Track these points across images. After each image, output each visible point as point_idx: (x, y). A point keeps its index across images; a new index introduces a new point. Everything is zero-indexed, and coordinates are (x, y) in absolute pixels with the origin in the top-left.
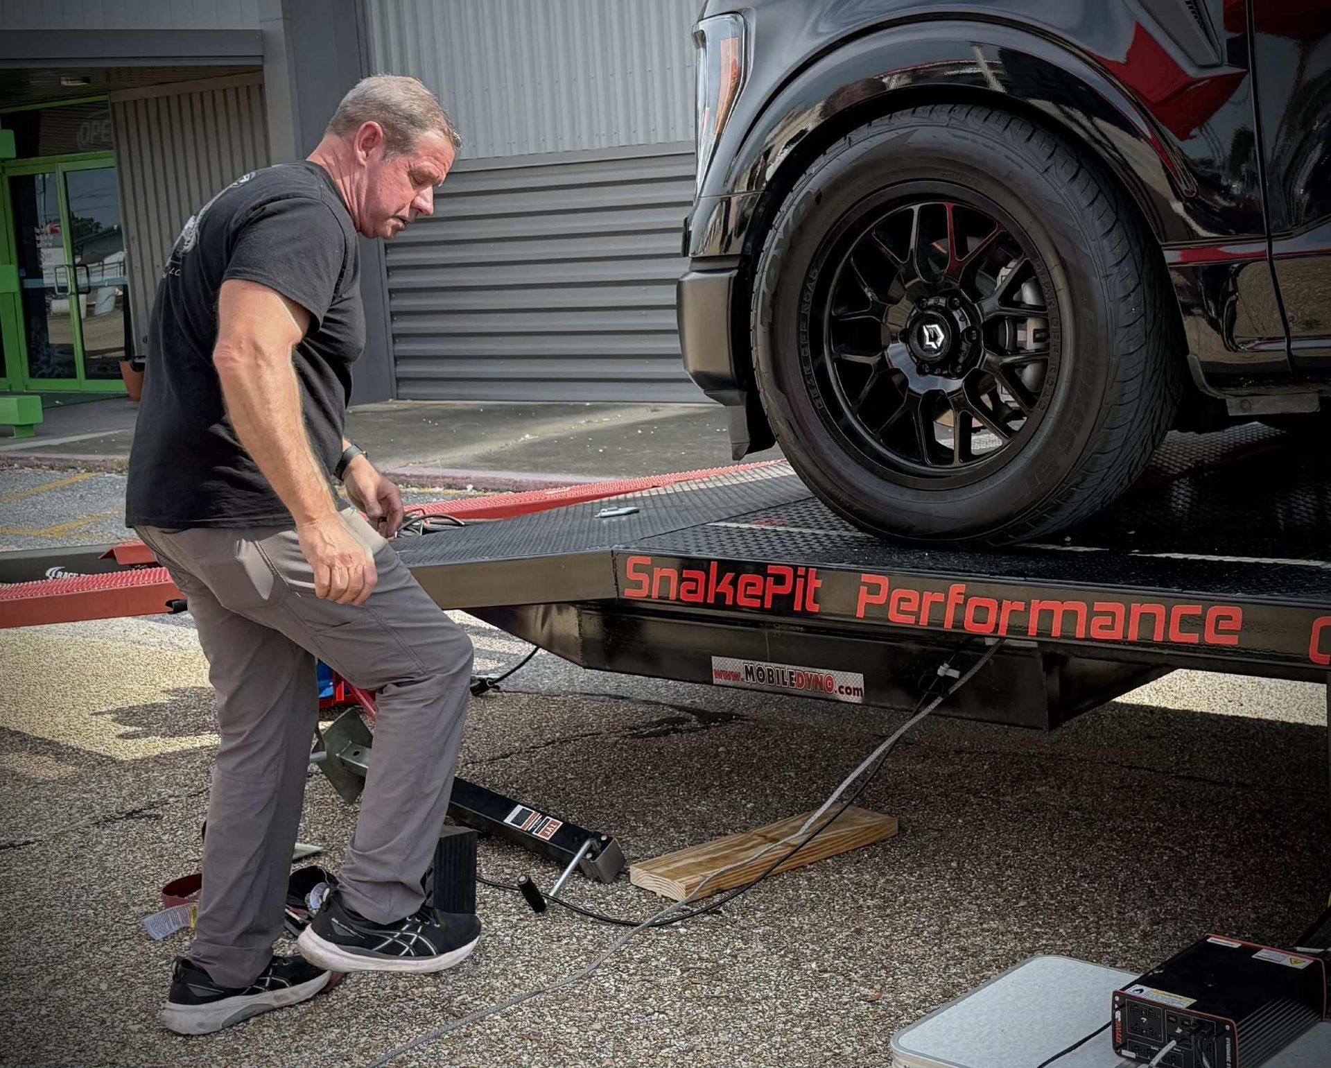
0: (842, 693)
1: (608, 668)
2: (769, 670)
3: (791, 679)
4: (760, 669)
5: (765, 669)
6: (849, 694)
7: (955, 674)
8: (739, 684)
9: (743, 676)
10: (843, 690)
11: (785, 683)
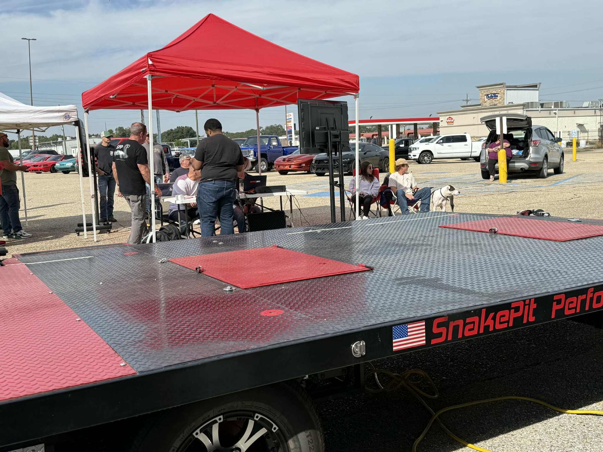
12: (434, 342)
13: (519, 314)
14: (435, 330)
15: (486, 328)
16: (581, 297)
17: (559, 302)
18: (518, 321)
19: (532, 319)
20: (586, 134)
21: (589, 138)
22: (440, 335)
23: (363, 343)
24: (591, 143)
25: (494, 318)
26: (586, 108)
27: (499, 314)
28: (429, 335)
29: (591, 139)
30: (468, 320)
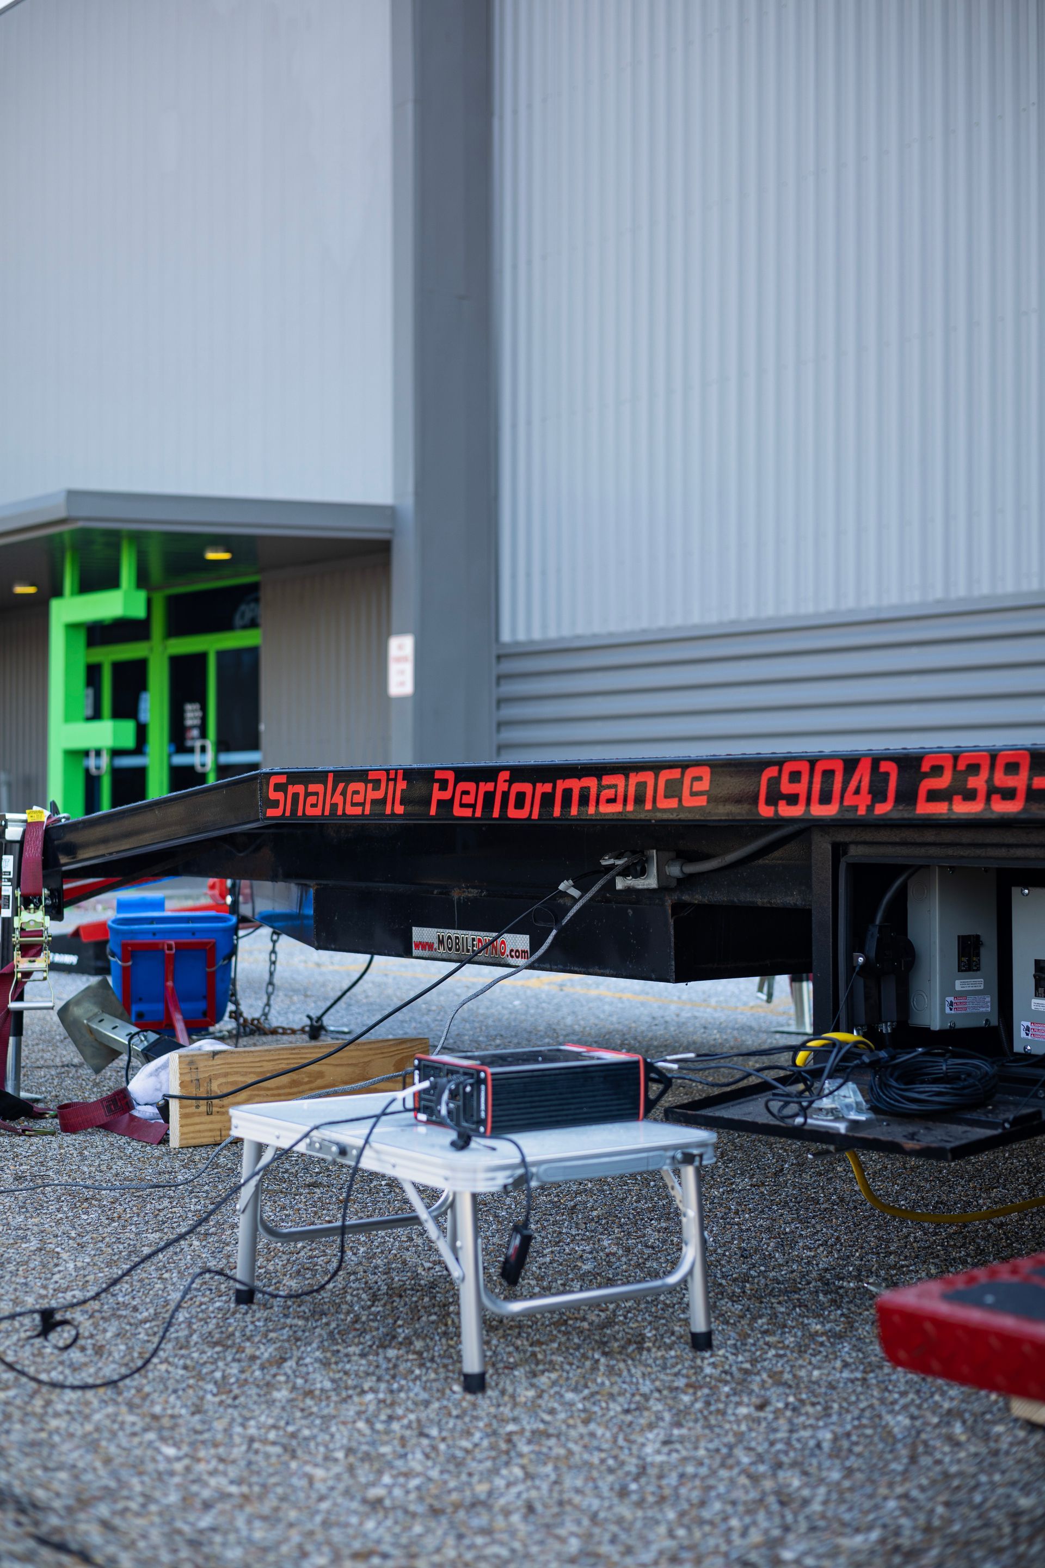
0: (512, 957)
1: (333, 946)
2: (457, 938)
3: (473, 945)
4: (449, 937)
5: (453, 937)
6: (518, 957)
7: (575, 893)
8: (433, 954)
9: (436, 946)
10: (513, 954)
11: (468, 951)
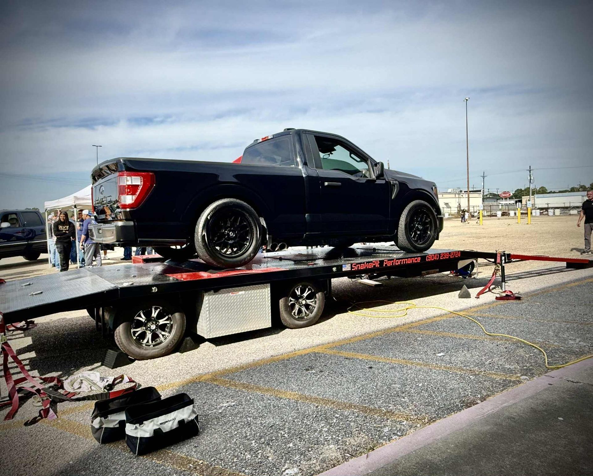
12: (353, 269)
13: (375, 264)
14: (353, 267)
15: (366, 267)
16: (400, 260)
17: (386, 262)
18: (374, 266)
19: (378, 266)
20: (449, 209)
21: (452, 212)
22: (354, 268)
23: (336, 268)
24: (452, 215)
25: (368, 265)
26: (450, 193)
27: (369, 264)
28: (352, 268)
29: (453, 212)
30: (361, 265)
